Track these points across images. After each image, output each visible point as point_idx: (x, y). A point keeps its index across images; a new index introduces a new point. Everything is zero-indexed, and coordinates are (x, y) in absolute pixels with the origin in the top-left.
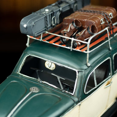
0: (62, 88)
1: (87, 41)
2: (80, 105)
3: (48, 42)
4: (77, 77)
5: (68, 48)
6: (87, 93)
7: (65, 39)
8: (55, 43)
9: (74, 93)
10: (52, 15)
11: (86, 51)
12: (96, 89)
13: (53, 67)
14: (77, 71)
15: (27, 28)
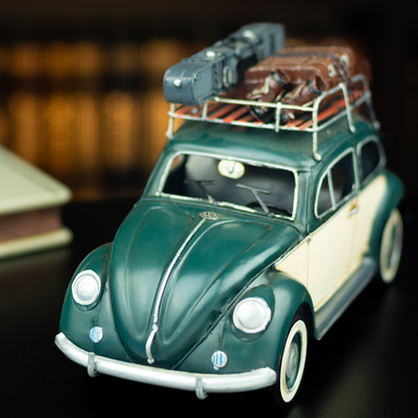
0: (266, 210)
1: (312, 106)
2: (309, 240)
3: (221, 121)
4: (297, 182)
5: (270, 126)
6: (321, 217)
7: (259, 107)
8: (237, 119)
9: (294, 216)
10: (224, 63)
11: (311, 127)
12: (333, 213)
13: (238, 171)
14: (295, 171)
15: (181, 87)
